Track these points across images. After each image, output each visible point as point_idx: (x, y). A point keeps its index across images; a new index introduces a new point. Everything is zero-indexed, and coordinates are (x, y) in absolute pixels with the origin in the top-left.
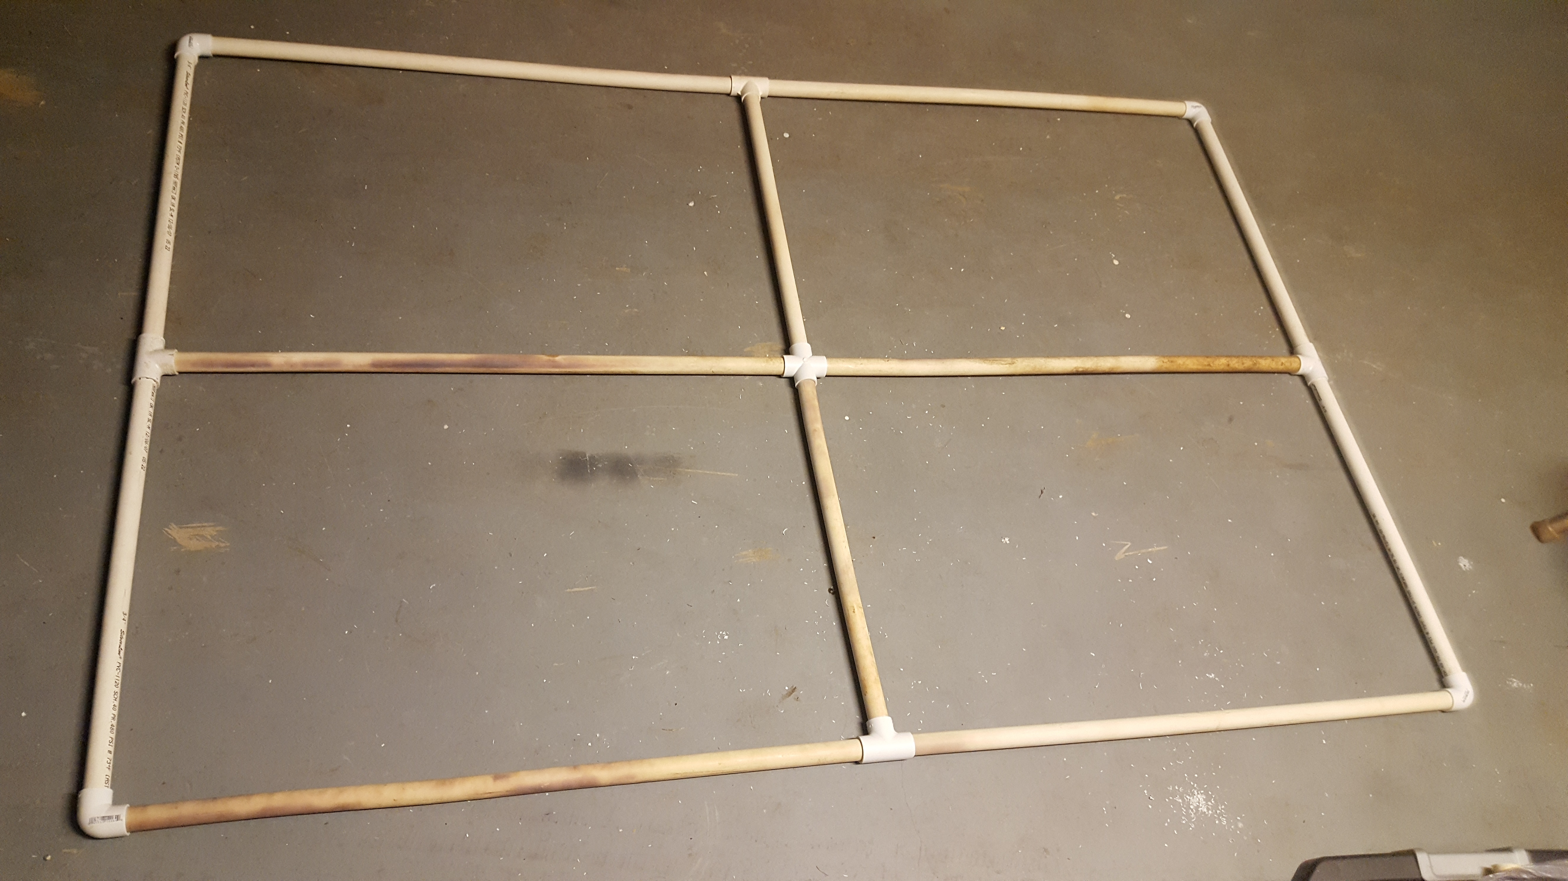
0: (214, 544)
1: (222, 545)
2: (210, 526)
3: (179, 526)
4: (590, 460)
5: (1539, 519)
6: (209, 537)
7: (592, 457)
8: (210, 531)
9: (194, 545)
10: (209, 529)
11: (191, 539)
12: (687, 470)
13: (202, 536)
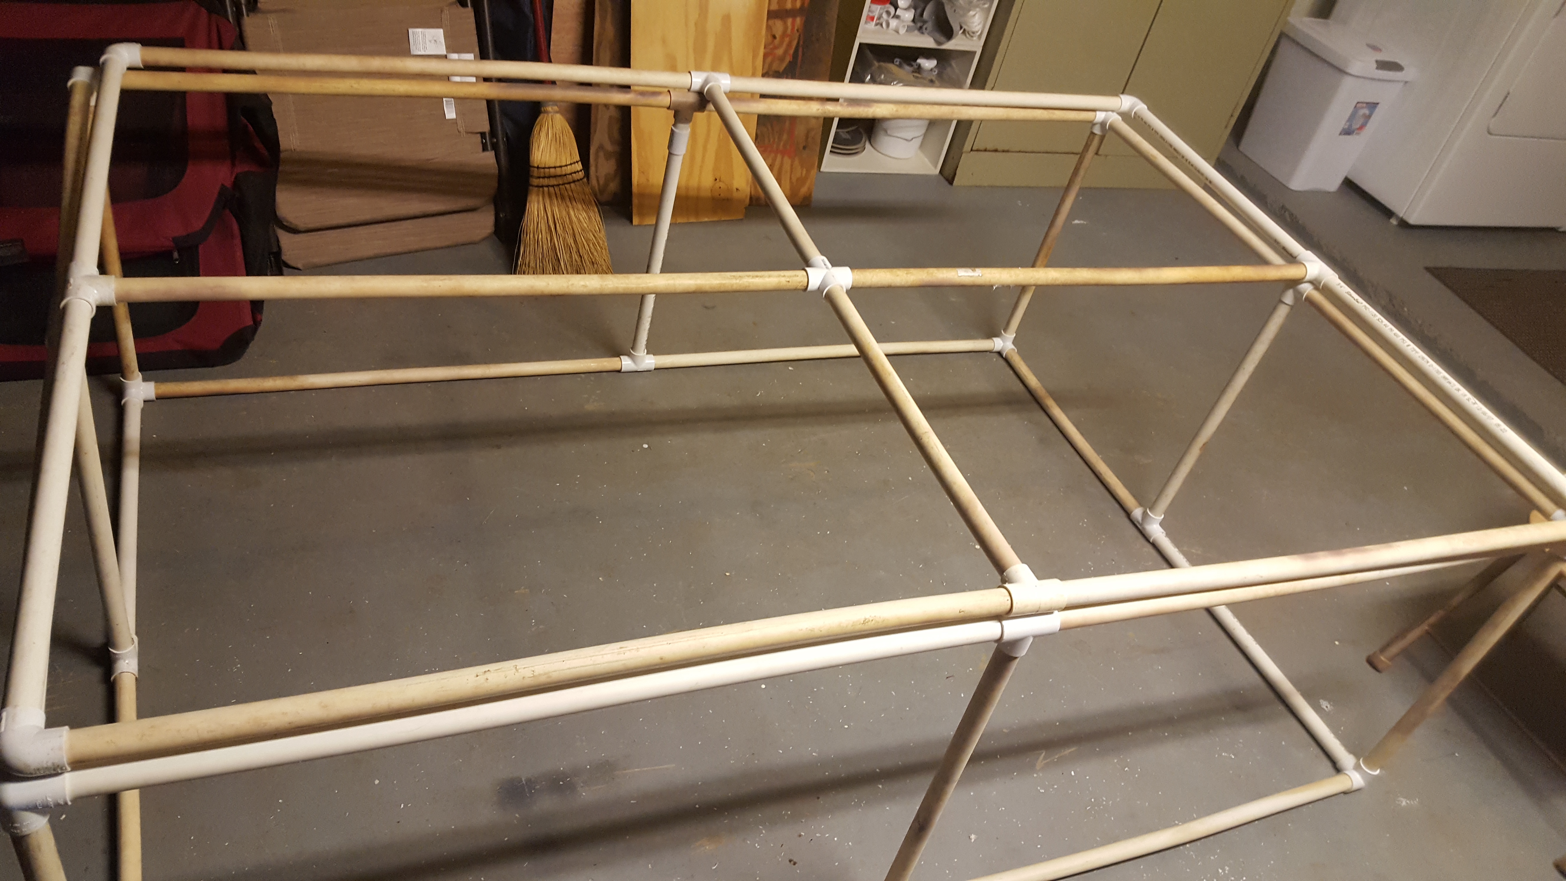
4: (526, 783)
5: (1371, 653)
7: (529, 781)
12: (624, 772)
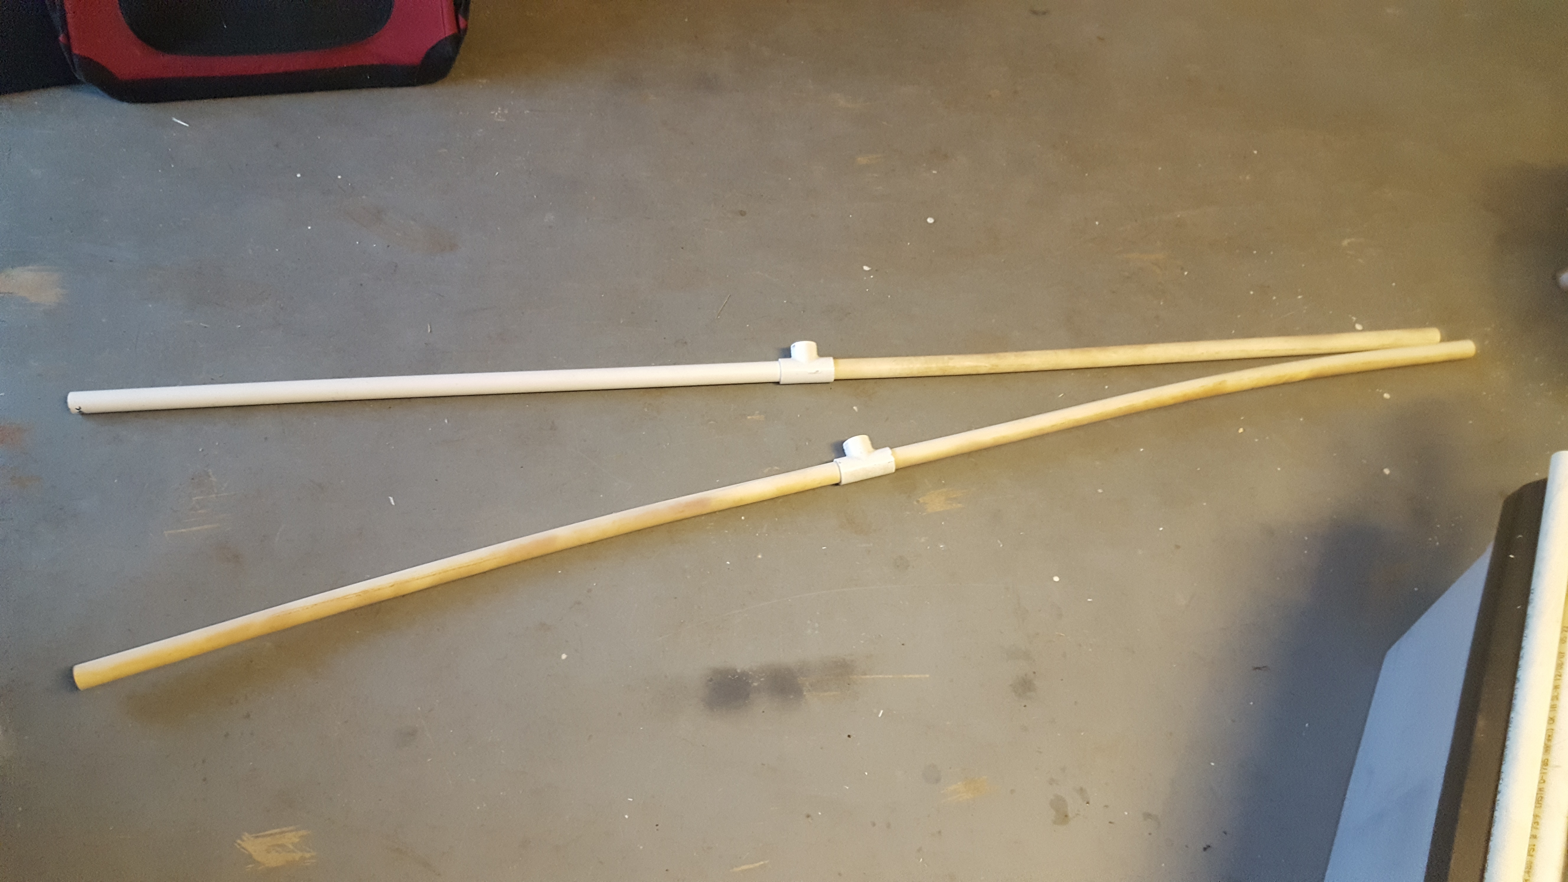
0: (297, 856)
1: (308, 855)
2: (291, 831)
3: (254, 835)
4: (742, 678)
6: (291, 847)
7: (745, 674)
8: (291, 837)
9: (273, 860)
10: (290, 835)
11: (269, 852)
12: (864, 677)
13: (282, 846)
